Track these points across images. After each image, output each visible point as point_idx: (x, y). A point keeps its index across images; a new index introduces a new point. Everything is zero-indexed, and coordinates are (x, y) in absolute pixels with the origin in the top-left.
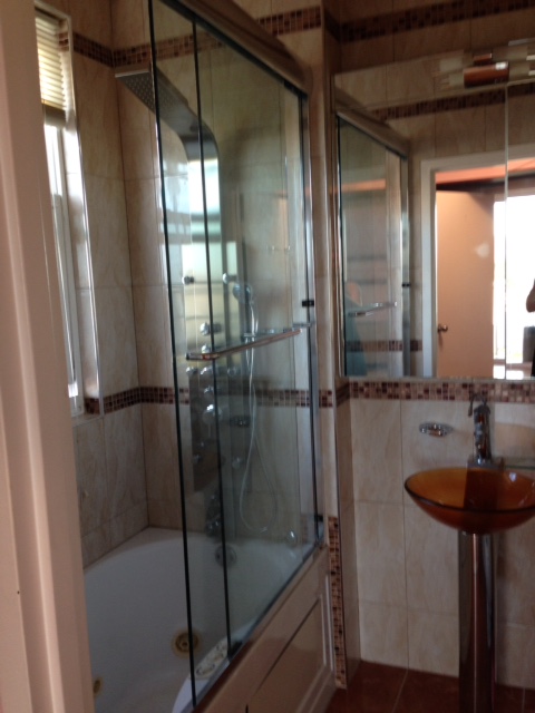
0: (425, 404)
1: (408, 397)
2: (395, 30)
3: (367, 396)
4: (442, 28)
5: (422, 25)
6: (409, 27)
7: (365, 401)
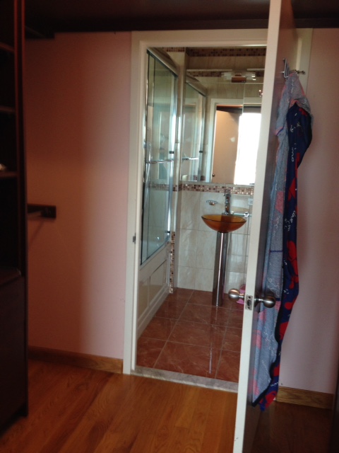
0: (209, 193)
1: (203, 191)
2: (209, 55)
3: (188, 189)
4: (225, 58)
5: (219, 55)
6: (214, 55)
7: (188, 192)
